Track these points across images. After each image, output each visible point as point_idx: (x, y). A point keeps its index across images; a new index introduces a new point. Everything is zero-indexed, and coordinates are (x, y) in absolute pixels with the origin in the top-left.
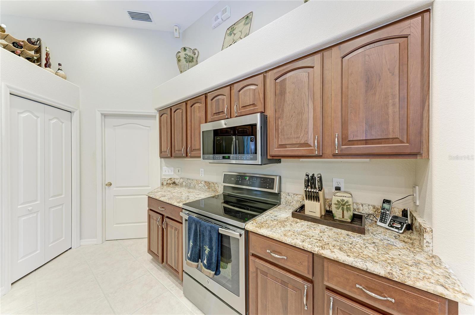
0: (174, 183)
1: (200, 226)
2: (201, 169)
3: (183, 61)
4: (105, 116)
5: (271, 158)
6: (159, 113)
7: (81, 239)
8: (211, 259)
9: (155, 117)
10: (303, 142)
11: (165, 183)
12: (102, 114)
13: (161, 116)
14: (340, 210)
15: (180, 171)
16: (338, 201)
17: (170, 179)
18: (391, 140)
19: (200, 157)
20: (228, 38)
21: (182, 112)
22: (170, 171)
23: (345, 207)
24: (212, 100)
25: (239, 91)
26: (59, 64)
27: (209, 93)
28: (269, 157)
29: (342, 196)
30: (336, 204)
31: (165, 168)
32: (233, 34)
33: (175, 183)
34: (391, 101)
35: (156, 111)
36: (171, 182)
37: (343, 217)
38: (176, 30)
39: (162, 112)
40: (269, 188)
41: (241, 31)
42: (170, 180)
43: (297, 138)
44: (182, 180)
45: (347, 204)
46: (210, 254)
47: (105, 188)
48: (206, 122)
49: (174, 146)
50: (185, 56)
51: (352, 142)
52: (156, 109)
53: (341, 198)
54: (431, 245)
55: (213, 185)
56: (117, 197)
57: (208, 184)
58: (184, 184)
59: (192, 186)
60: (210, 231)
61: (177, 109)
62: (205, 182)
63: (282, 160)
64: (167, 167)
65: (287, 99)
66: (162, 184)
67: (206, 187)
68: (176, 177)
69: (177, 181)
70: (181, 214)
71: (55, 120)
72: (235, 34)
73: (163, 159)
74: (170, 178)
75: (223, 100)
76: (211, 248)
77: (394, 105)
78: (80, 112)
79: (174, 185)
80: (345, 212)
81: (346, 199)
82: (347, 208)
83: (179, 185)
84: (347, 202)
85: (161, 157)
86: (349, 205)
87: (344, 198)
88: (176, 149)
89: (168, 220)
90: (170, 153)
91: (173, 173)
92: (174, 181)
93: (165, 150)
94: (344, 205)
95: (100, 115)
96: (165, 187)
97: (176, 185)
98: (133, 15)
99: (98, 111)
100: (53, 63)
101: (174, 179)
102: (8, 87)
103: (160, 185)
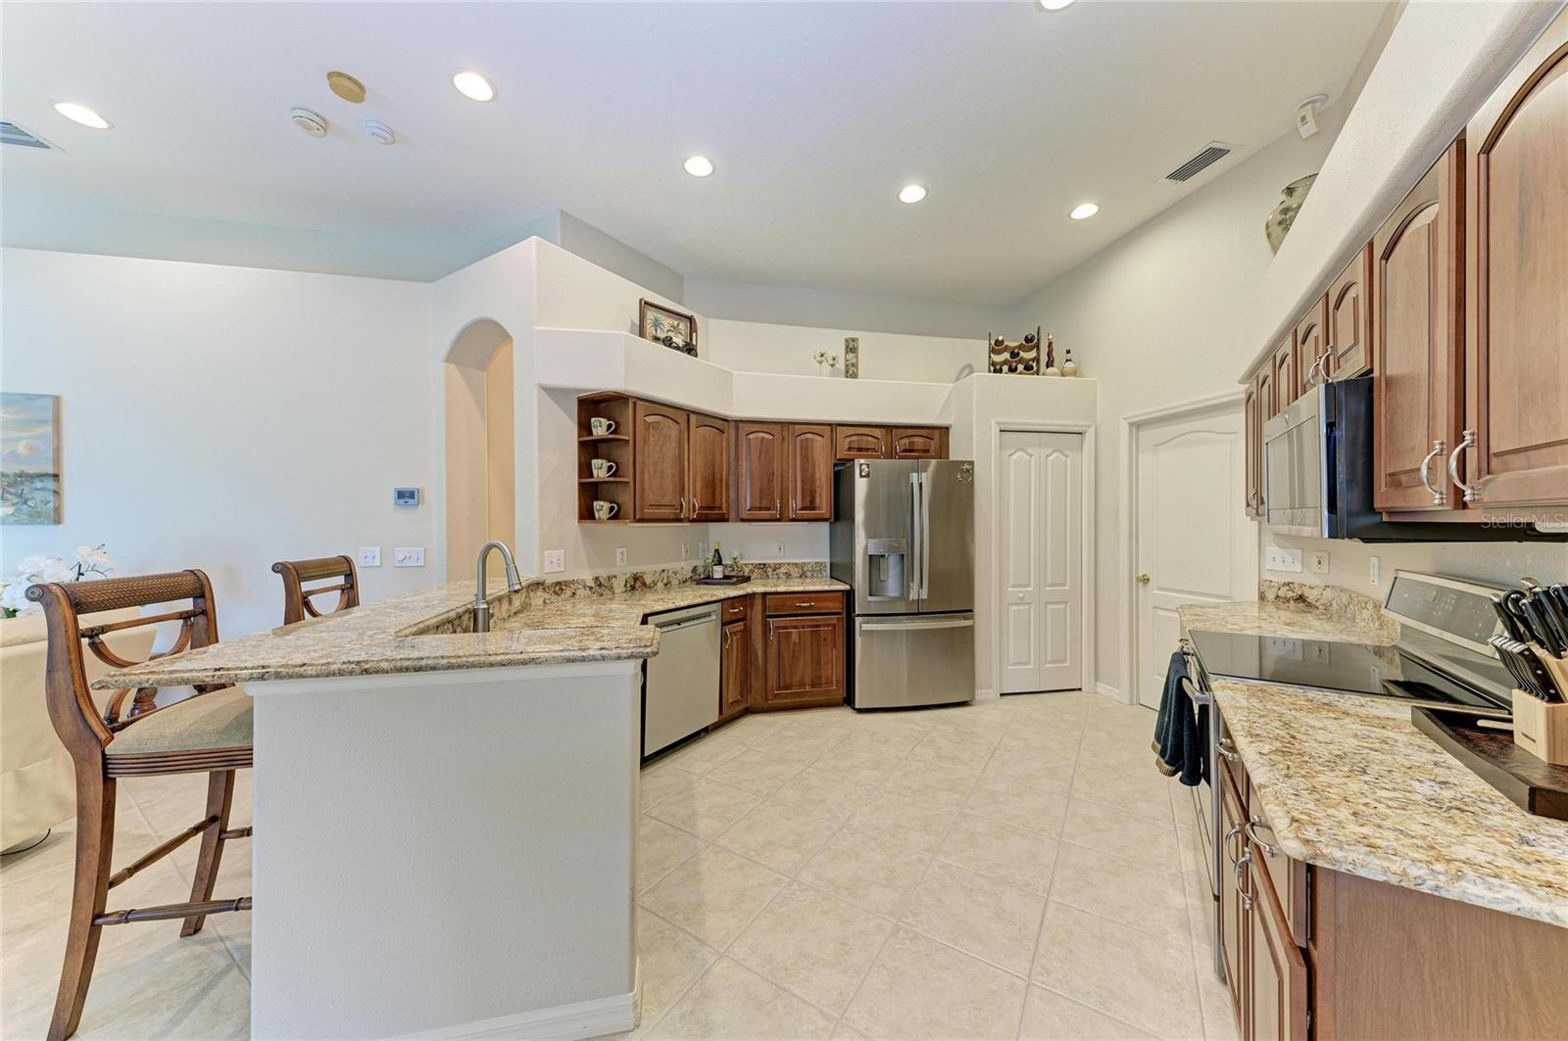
0: (1301, 599)
2: (1373, 560)
3: (1276, 232)
4: (1137, 426)
6: (1246, 392)
7: (1096, 680)
11: (1271, 596)
12: (1131, 424)
13: (1248, 401)
15: (1324, 560)
17: (1288, 584)
22: (1288, 559)
27: (1300, 318)
28: (1384, 516)
31: (1272, 550)
33: (1305, 601)
35: (1242, 387)
36: (1290, 594)
38: (1305, 118)
39: (1249, 387)
42: (1287, 588)
44: (1329, 593)
47: (1137, 587)
50: (1282, 216)
52: (1240, 383)
56: (1161, 612)
57: (1380, 612)
58: (1335, 603)
59: (1348, 614)
61: (1265, 380)
62: (1375, 605)
64: (1281, 548)
66: (1262, 597)
67: (1377, 623)
68: (1311, 579)
69: (1311, 595)
71: (1055, 455)
74: (1287, 580)
78: (1096, 428)
79: (1302, 604)
83: (1317, 608)
88: (1262, 493)
91: (1298, 567)
92: (1299, 593)
95: (1127, 426)
96: (1270, 608)
97: (1309, 605)
98: (1181, 174)
99: (1125, 419)
100: (1059, 355)
101: (1302, 585)
102: (998, 423)
103: (1256, 598)
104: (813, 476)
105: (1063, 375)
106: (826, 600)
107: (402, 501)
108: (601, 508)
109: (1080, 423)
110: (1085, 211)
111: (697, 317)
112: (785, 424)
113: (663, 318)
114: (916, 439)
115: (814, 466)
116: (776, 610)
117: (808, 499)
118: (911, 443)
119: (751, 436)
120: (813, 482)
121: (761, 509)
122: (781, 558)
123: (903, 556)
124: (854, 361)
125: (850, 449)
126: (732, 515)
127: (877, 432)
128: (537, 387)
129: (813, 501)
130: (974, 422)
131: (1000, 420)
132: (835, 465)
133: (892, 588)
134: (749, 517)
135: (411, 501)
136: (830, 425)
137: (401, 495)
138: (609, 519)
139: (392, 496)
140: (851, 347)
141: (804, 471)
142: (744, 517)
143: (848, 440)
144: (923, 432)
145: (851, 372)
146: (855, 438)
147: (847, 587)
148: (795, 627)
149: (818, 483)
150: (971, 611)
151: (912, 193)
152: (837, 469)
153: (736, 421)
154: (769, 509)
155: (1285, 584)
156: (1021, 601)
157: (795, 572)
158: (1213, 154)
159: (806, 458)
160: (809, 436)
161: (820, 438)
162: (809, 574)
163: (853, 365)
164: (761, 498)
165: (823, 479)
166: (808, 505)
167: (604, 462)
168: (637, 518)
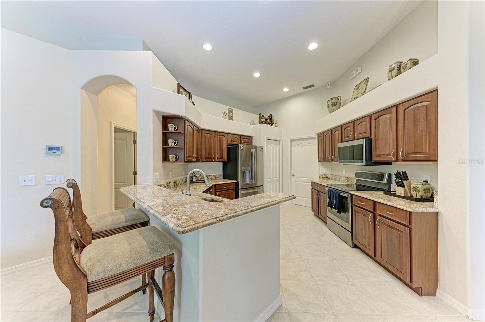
0: (327, 177)
1: (332, 192)
2: (344, 169)
3: (330, 106)
4: (292, 140)
5: (374, 162)
6: (318, 136)
8: (336, 205)
9: (316, 138)
10: (387, 153)
11: (321, 177)
12: (291, 140)
13: (319, 138)
14: (415, 192)
15: (331, 170)
16: (414, 187)
18: (425, 153)
19: (337, 161)
20: (356, 92)
21: (329, 136)
22: (324, 170)
23: (417, 190)
24: (345, 129)
25: (358, 125)
26: (276, 121)
27: (343, 125)
28: (373, 162)
29: (416, 184)
30: (412, 189)
31: (321, 168)
32: (358, 90)
34: (424, 133)
35: (316, 135)
36: (325, 177)
37: (417, 196)
38: (328, 85)
39: (319, 135)
40: (381, 181)
41: (362, 88)
43: (385, 151)
44: (332, 176)
45: (418, 189)
46: (336, 203)
47: (292, 177)
48: (342, 142)
49: (326, 155)
50: (332, 104)
51: (409, 154)
52: (316, 134)
53: (416, 185)
54: (437, 204)
55: (350, 179)
56: (297, 182)
57: (347, 178)
58: (333, 178)
59: (338, 179)
60: (336, 194)
61: (327, 134)
62: (346, 177)
63: (393, 163)
64: (322, 167)
65: (380, 130)
67: (346, 181)
68: (329, 173)
69: (329, 177)
70: (326, 188)
72: (359, 90)
73: (320, 162)
74: (324, 174)
75: (350, 130)
76: (336, 201)
77: (425, 135)
78: (283, 140)
80: (417, 193)
81: (418, 186)
82: (418, 191)
84: (418, 187)
85: (319, 161)
86: (419, 189)
87: (417, 185)
88: (326, 157)
89: (321, 193)
90: (323, 159)
91: (326, 171)
93: (321, 157)
94: (416, 189)
95: (290, 141)
96: (321, 179)
97: (328, 178)
98: (305, 88)
99: (289, 139)
100: (274, 121)
101: (327, 175)
102: (266, 137)
103: (318, 177)
104: (223, 148)
105: (275, 126)
106: (231, 185)
107: (51, 152)
108: (171, 157)
109: (278, 138)
110: (286, 90)
111: (191, 93)
112: (216, 132)
113: (183, 91)
114: (246, 139)
115: (223, 146)
116: (219, 190)
117: (221, 155)
118: (245, 140)
119: (206, 135)
120: (222, 150)
121: (209, 158)
122: (209, 173)
123: (250, 172)
124: (232, 115)
125: (231, 141)
126: (201, 160)
127: (238, 137)
128: (152, 110)
129: (222, 156)
130: (262, 136)
131: (267, 136)
132: (228, 145)
133: (248, 181)
134: (206, 161)
135: (57, 152)
136: (226, 133)
137: (50, 149)
138: (175, 161)
139: (44, 149)
140: (230, 111)
141: (220, 147)
142: (204, 161)
143: (231, 138)
144: (248, 138)
145: (230, 118)
146: (232, 138)
147: (236, 181)
148: (223, 194)
149: (224, 150)
150: (262, 186)
151: (257, 75)
152: (228, 146)
153: (201, 129)
154: (211, 158)
155: (324, 175)
156: (270, 182)
157: (213, 178)
158: (312, 86)
159: (221, 143)
160: (222, 136)
161: (224, 137)
162: (217, 178)
163: (231, 116)
164: (209, 155)
165: (225, 149)
166: (221, 157)
167: (173, 140)
168: (185, 161)
